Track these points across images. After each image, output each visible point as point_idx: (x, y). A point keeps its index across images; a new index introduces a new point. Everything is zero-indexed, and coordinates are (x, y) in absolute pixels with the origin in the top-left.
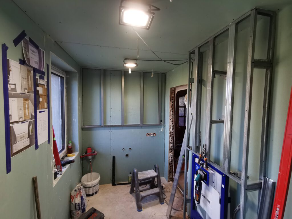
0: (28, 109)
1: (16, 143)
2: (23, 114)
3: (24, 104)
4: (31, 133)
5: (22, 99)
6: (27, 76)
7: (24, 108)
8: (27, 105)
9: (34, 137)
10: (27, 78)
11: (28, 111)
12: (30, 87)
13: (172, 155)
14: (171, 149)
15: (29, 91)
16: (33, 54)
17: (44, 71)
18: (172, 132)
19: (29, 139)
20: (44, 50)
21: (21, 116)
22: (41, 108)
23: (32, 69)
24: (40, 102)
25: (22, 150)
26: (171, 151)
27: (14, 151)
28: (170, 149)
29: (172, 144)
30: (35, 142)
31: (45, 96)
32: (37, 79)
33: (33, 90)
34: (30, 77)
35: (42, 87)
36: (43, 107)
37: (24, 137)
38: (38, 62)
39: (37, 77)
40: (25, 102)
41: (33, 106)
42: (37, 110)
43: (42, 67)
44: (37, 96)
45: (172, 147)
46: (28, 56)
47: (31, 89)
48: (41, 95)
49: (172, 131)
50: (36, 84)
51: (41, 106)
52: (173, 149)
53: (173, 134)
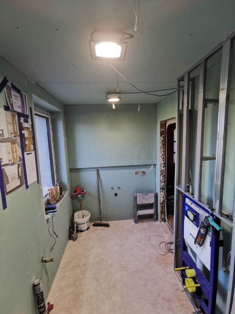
0: (16, 152)
1: (9, 183)
2: (12, 157)
3: (12, 148)
4: (20, 174)
5: (10, 143)
6: (12, 121)
7: (12, 151)
8: (14, 149)
9: (24, 177)
10: (12, 123)
11: (16, 154)
12: (16, 131)
13: (163, 194)
15: (16, 135)
16: (16, 99)
17: (27, 114)
19: (19, 179)
20: (26, 93)
21: (10, 159)
22: (28, 151)
23: (16, 113)
24: (26, 144)
25: (14, 190)
26: (162, 190)
27: (8, 191)
28: (161, 188)
29: (163, 183)
30: (25, 183)
31: (31, 138)
32: (22, 123)
33: (19, 133)
34: (14, 121)
35: (27, 130)
36: (30, 150)
37: (15, 178)
38: (21, 106)
39: (21, 121)
40: (13, 145)
41: (20, 149)
42: (25, 153)
43: (25, 110)
44: (23, 139)
46: (11, 102)
47: (17, 133)
48: (27, 138)
50: (21, 128)
51: (28, 148)
52: (164, 189)
53: (164, 173)
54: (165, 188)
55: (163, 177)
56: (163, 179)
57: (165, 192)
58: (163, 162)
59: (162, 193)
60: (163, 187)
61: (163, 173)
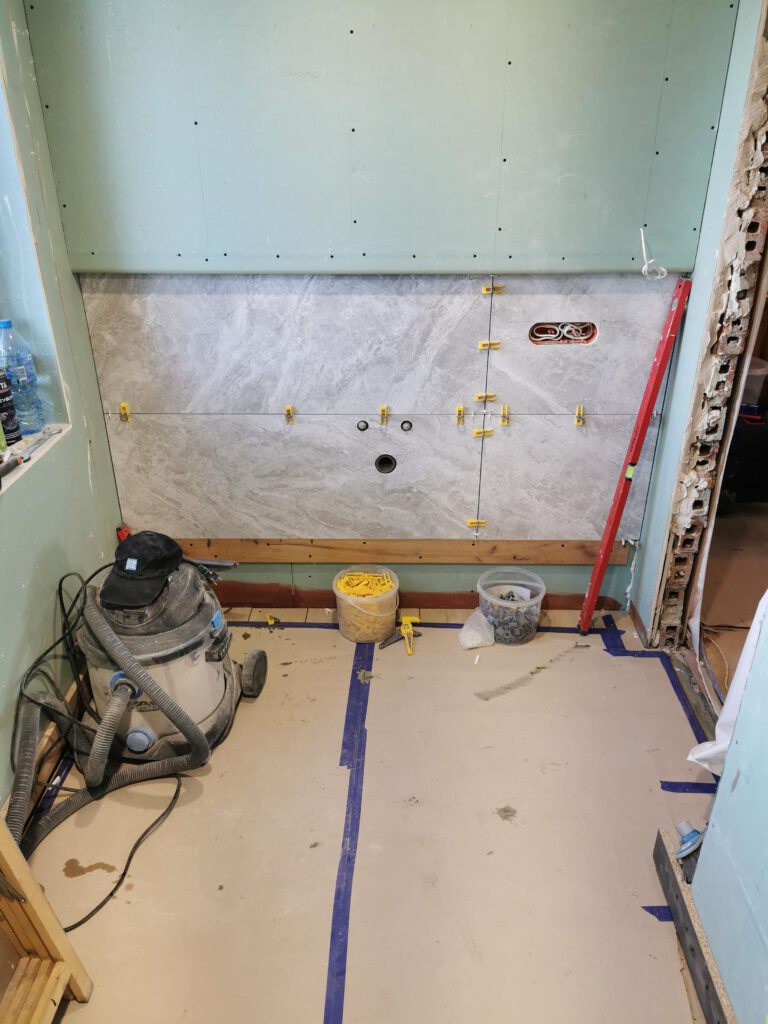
13: (703, 484)
14: (705, 449)
18: (737, 322)
26: (697, 457)
28: (693, 446)
29: (716, 413)
45: (712, 430)
49: (736, 309)
52: (715, 449)
53: (735, 339)
54: (722, 443)
55: (724, 369)
56: (719, 386)
57: (714, 474)
58: (742, 260)
59: (693, 475)
60: (711, 438)
61: (730, 339)
